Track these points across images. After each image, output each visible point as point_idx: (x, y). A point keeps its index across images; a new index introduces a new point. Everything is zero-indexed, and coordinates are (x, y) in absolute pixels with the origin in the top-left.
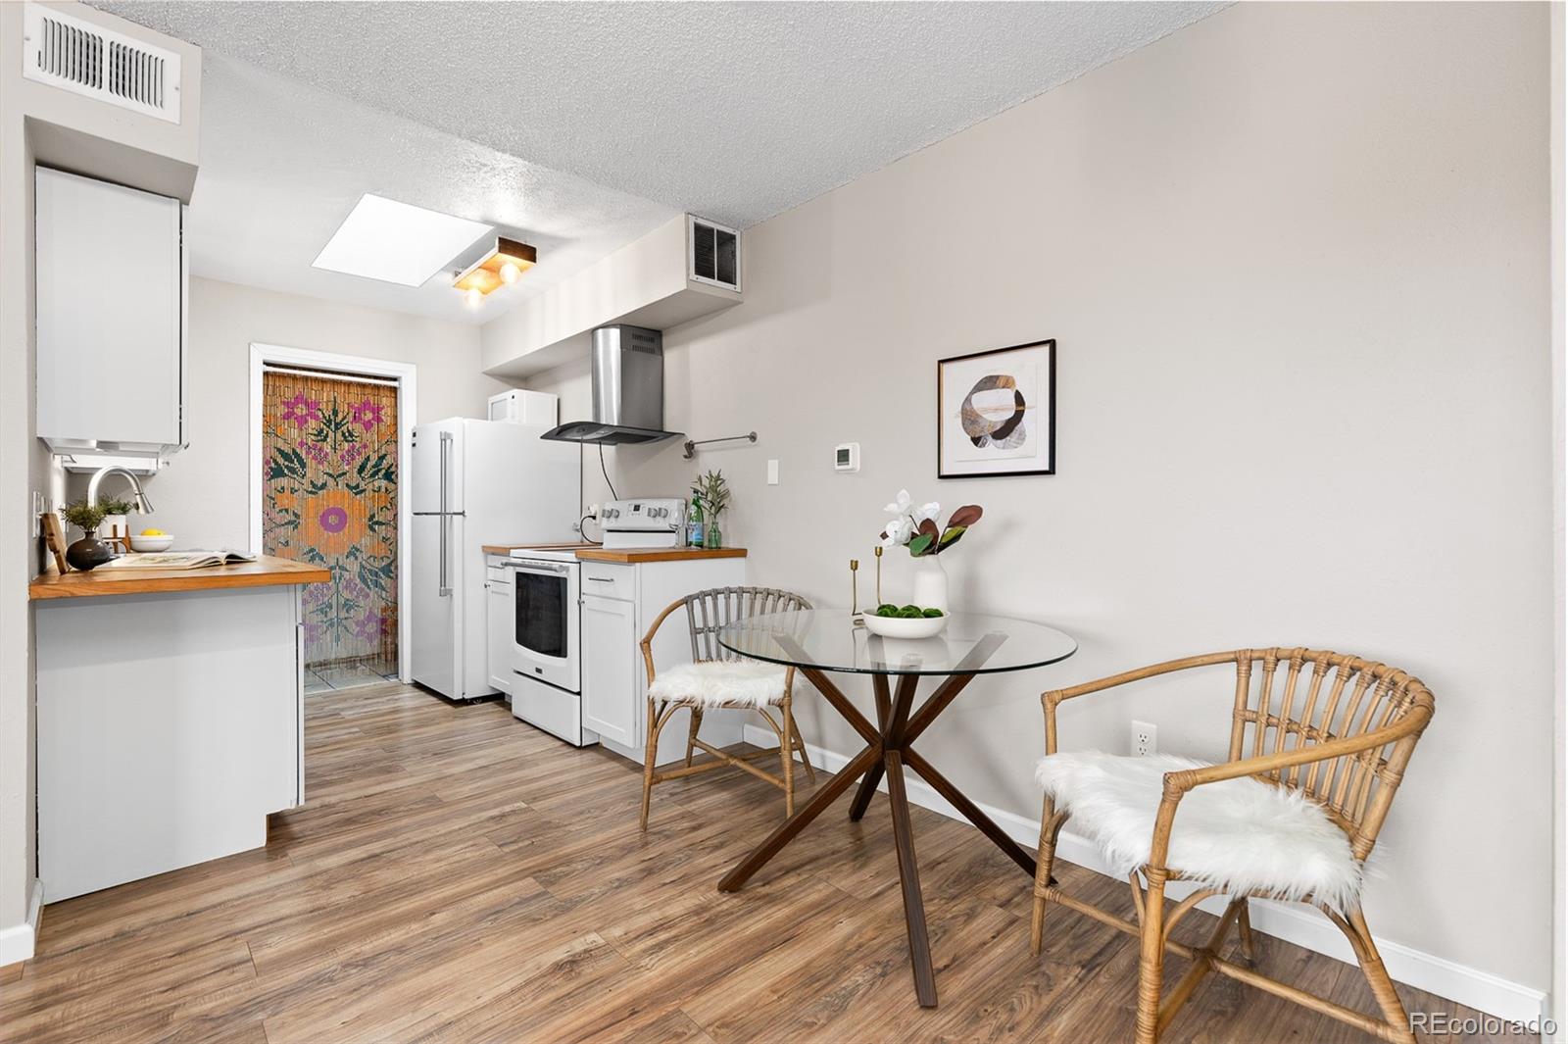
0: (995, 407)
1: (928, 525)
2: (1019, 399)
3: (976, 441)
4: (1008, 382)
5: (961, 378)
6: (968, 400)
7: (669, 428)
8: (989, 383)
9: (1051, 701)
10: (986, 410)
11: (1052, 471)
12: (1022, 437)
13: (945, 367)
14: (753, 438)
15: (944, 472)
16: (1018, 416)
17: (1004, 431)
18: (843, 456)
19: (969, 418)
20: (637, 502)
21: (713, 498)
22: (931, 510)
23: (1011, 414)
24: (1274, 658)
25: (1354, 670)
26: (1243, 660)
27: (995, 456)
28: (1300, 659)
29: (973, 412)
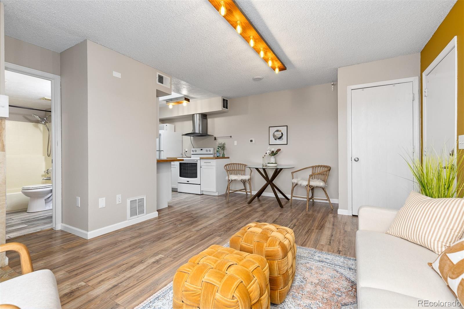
0: (278, 134)
1: (273, 152)
2: (282, 134)
3: (275, 139)
4: (280, 131)
5: (273, 130)
6: (274, 133)
7: (209, 133)
8: (277, 131)
9: (292, 173)
10: (277, 135)
11: (287, 144)
12: (283, 139)
13: (270, 128)
14: (231, 137)
15: (270, 144)
16: (282, 136)
17: (280, 138)
18: (251, 141)
19: (274, 136)
20: (202, 149)
21: (223, 147)
22: (273, 149)
23: (281, 136)
24: (316, 167)
25: (324, 166)
26: (313, 167)
27: (278, 142)
28: (319, 166)
29: (275, 135)
